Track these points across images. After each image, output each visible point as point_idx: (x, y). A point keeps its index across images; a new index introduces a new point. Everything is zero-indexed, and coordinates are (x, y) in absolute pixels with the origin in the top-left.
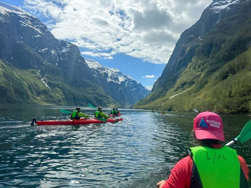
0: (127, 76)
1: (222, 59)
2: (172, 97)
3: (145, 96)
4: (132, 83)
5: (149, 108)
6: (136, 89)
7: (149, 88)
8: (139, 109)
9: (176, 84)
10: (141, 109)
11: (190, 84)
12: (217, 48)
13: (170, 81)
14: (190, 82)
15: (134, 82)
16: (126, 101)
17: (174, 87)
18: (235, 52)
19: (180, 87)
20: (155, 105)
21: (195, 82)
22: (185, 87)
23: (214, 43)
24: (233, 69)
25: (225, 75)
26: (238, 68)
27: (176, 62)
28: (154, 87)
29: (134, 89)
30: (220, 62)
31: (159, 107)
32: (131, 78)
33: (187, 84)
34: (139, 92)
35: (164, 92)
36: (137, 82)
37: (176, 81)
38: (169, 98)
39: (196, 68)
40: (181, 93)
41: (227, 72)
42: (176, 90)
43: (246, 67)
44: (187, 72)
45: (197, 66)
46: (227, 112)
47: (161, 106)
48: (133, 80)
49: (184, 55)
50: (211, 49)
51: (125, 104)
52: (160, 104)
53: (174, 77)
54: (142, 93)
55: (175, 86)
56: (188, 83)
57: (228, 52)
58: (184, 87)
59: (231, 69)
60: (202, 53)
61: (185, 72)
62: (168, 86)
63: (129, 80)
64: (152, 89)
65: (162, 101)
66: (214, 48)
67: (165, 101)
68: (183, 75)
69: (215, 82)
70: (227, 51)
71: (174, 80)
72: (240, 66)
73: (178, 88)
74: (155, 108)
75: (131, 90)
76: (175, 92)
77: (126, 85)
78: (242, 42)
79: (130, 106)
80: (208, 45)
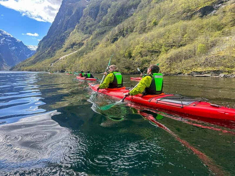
0: (3, 32)
1: (109, 23)
2: (62, 58)
3: (28, 56)
4: (10, 41)
5: (37, 70)
6: (16, 48)
7: (34, 47)
8: (23, 70)
9: (65, 45)
10: (26, 70)
11: (79, 46)
12: (103, 12)
13: (57, 41)
14: (79, 43)
15: (13, 39)
16: (3, 62)
17: (63, 48)
18: (119, 17)
19: (69, 48)
20: (43, 66)
21: (84, 43)
22: (75, 47)
23: (101, 7)
24: (123, 32)
25: (115, 37)
26: (127, 31)
27: (64, 20)
28: (39, 47)
29: (14, 48)
30: (107, 26)
31: (48, 68)
32: (8, 34)
33: (76, 45)
34: (21, 52)
35: (52, 53)
36: (16, 40)
37: (64, 41)
38: (59, 58)
39: (84, 30)
40: (72, 53)
41: (117, 35)
42: (65, 51)
43: (135, 30)
44: (75, 33)
45: (85, 28)
46: (127, 72)
47: (51, 67)
48: (12, 36)
49: (71, 14)
50: (98, 12)
51: (2, 66)
52: (49, 65)
53: (61, 37)
54: (24, 53)
55: (63, 46)
56: (78, 44)
57: (113, 17)
58: (73, 48)
59: (120, 32)
60: (89, 15)
61: (73, 33)
62: (55, 46)
63: (6, 37)
64: (37, 49)
65: (51, 62)
66: (100, 12)
67: (54, 62)
68: (71, 35)
69: (106, 44)
70: (113, 15)
71: (62, 40)
72: (129, 30)
73: (68, 48)
74: (44, 70)
75: (10, 48)
76: (65, 52)
77: (2, 43)
78: (125, 9)
79: (10, 68)
80: (95, 8)
